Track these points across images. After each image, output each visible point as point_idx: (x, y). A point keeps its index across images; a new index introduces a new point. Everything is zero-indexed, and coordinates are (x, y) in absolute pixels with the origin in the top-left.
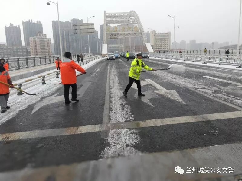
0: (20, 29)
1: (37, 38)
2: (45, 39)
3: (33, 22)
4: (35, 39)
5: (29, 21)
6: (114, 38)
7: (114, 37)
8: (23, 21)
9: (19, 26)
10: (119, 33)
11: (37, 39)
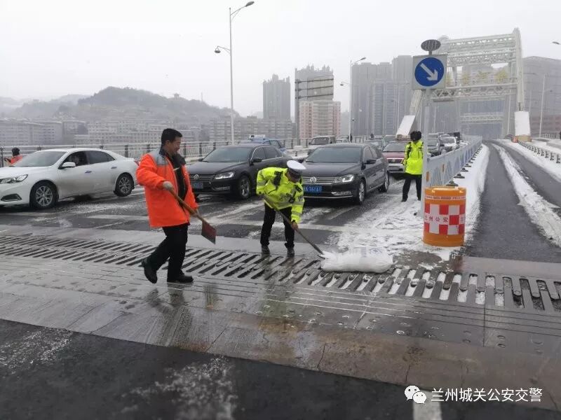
0: (289, 84)
1: (315, 103)
2: (329, 105)
3: (315, 69)
4: (310, 105)
5: (308, 67)
6: (444, 101)
7: (443, 97)
8: (296, 69)
9: (288, 79)
10: (455, 87)
11: (313, 105)
